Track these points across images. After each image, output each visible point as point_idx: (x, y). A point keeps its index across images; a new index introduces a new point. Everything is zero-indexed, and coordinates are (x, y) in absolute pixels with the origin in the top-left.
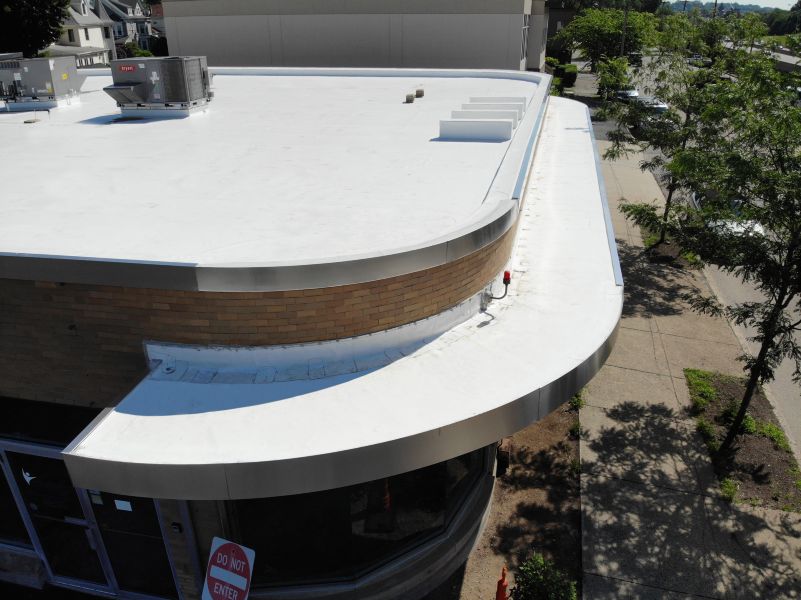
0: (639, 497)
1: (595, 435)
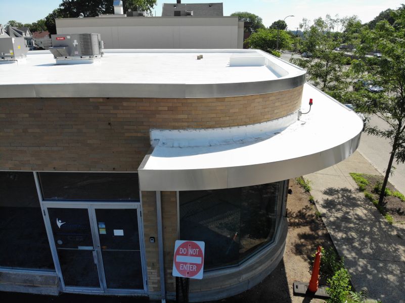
0: (352, 225)
1: (321, 202)
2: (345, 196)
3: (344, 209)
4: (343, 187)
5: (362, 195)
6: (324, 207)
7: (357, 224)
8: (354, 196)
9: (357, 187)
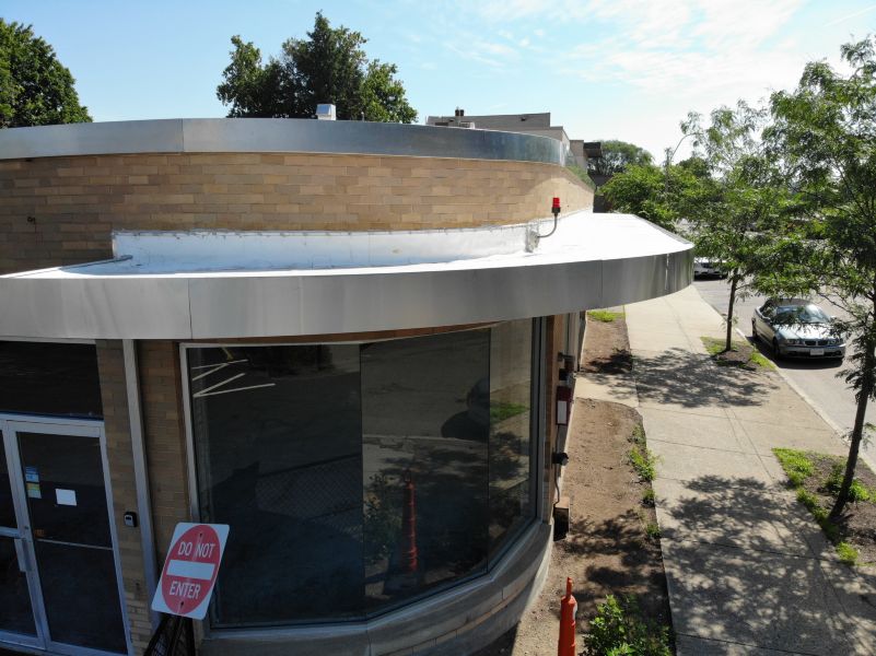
0: (738, 561)
1: (674, 503)
2: (742, 496)
3: (731, 523)
4: (744, 476)
5: (790, 496)
6: (676, 515)
7: (754, 559)
8: (767, 496)
9: (782, 478)
